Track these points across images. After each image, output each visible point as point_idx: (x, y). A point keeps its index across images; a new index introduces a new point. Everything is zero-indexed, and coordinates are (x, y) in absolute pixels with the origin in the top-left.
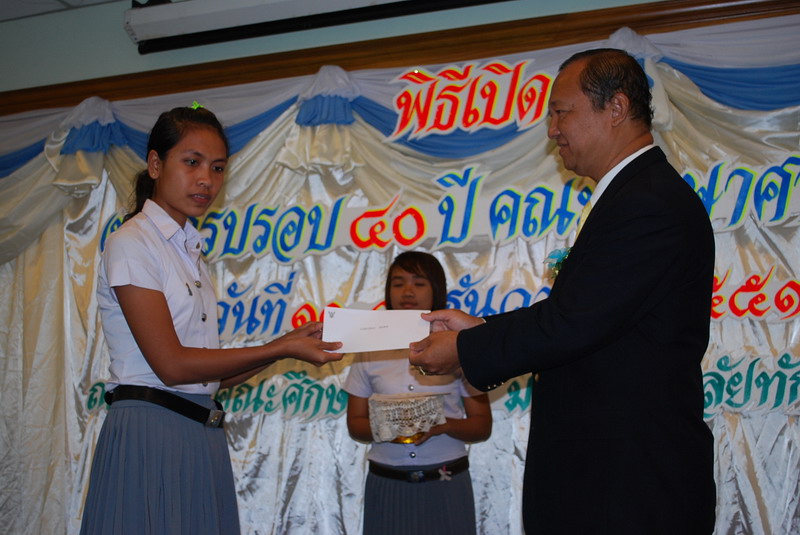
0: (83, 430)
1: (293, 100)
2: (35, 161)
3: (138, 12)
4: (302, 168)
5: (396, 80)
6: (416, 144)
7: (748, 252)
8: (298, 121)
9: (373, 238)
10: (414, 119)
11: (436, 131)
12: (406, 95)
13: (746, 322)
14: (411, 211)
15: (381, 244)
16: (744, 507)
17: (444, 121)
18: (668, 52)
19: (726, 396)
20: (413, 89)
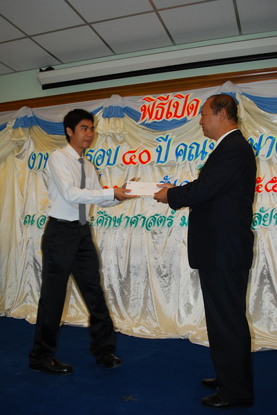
0: (22, 233)
1: (101, 108)
2: (3, 131)
3: (42, 73)
4: (104, 134)
5: (140, 100)
6: (147, 125)
7: (272, 168)
8: (103, 116)
9: (131, 161)
10: (147, 116)
11: (155, 120)
12: (144, 106)
13: (271, 194)
14: (146, 151)
15: (134, 163)
16: (267, 263)
17: (159, 116)
18: (245, 91)
19: (262, 222)
20: (147, 104)
